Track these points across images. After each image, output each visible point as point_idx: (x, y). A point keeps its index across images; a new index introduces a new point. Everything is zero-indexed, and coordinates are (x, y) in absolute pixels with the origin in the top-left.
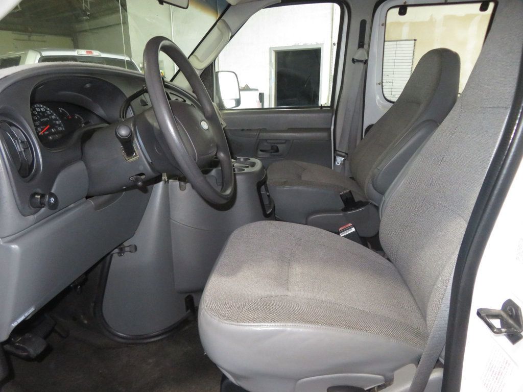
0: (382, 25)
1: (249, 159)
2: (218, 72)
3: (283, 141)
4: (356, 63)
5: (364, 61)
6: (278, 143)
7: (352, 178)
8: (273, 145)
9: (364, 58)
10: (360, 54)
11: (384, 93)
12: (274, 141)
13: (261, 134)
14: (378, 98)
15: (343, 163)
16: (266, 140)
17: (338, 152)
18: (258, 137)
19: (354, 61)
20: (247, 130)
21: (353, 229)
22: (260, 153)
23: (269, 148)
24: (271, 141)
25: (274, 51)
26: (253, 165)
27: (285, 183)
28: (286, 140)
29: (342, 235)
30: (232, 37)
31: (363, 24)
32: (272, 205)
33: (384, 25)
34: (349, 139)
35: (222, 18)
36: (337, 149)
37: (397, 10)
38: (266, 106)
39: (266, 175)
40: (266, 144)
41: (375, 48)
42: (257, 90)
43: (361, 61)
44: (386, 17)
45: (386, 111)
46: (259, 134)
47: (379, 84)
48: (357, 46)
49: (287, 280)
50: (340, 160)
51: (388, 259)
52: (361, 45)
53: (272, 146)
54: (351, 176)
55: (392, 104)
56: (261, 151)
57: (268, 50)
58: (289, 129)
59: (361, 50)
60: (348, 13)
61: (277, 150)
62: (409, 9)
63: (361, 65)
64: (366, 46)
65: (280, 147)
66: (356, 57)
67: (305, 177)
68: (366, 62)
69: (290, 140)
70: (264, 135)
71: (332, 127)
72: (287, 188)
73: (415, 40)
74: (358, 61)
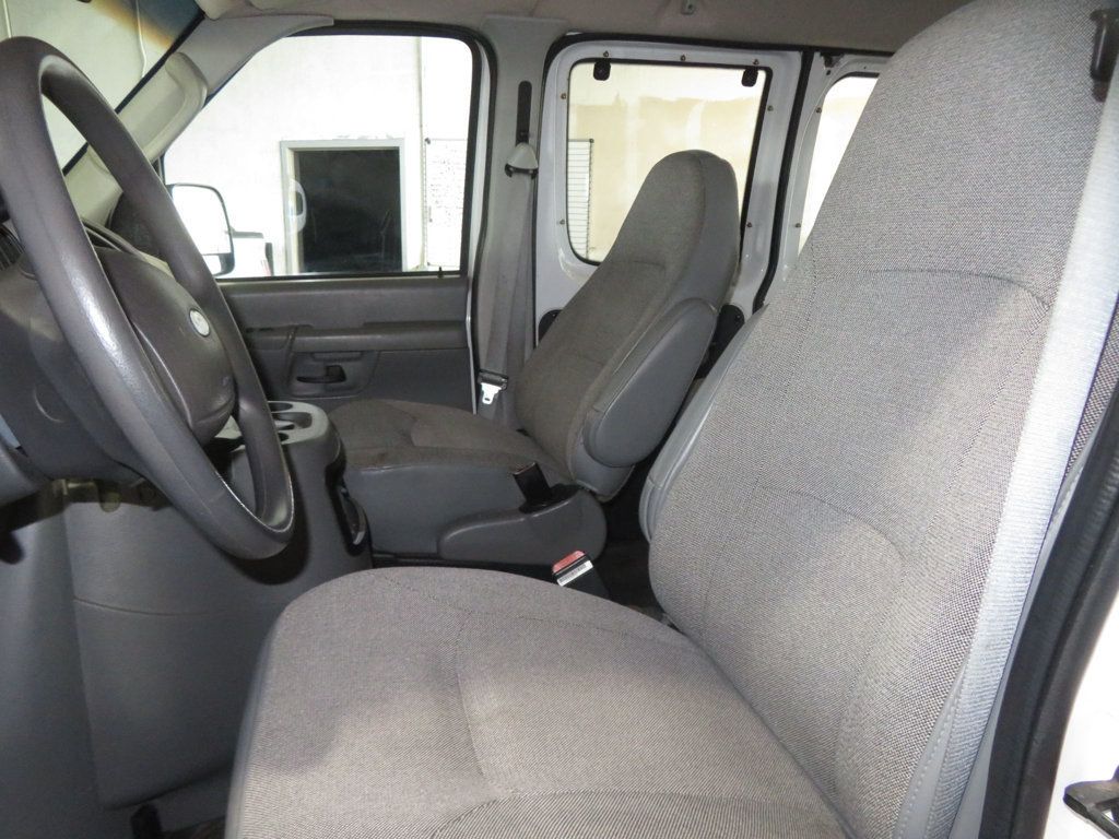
0: (563, 97)
1: (291, 406)
2: (170, 187)
3: (354, 354)
4: (515, 176)
5: (531, 172)
6: (343, 360)
7: (523, 431)
8: (330, 364)
9: (530, 167)
10: (521, 156)
11: (573, 240)
12: (333, 355)
13: (297, 339)
14: (562, 254)
15: (499, 398)
16: (312, 353)
17: (486, 375)
18: (290, 348)
19: (509, 170)
20: (262, 330)
21: (588, 565)
22: (300, 385)
23: (320, 373)
24: (327, 356)
25: (291, 149)
26: (305, 421)
27: (382, 459)
28: (362, 352)
29: (563, 582)
30: (209, 98)
31: (525, 90)
32: (362, 520)
33: (566, 96)
34: (508, 344)
35: (180, 50)
36: (483, 366)
37: (591, 67)
38: (279, 271)
39: (342, 445)
40: (311, 362)
41: (549, 144)
42: (259, 235)
43: (525, 171)
44: (569, 80)
45: (582, 282)
46: (293, 339)
47: (562, 222)
48: (513, 138)
49: (469, 742)
50: (490, 391)
51: (672, 626)
52: (522, 136)
53: (328, 368)
54: (519, 428)
55: (594, 268)
56: (301, 379)
57: (276, 147)
58: (365, 324)
59: (522, 149)
60: (490, 61)
61: (342, 377)
62: (614, 68)
63: (527, 180)
64: (532, 140)
65: (348, 368)
66: (514, 163)
67: (421, 439)
68: (534, 174)
69: (372, 351)
70: (307, 341)
71: (469, 319)
72: (385, 470)
73: (591, 141)
74: (519, 171)
